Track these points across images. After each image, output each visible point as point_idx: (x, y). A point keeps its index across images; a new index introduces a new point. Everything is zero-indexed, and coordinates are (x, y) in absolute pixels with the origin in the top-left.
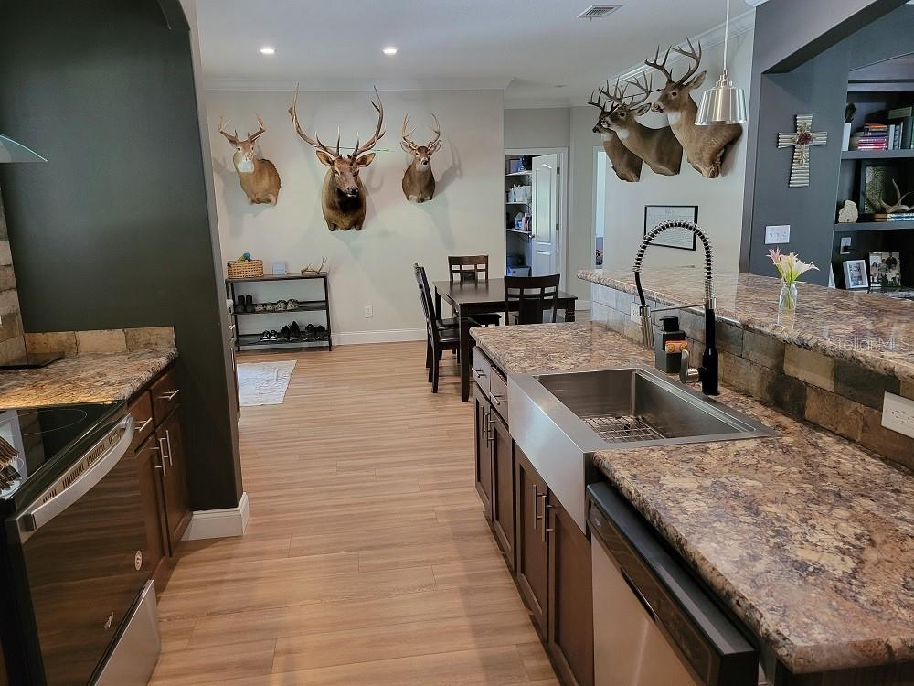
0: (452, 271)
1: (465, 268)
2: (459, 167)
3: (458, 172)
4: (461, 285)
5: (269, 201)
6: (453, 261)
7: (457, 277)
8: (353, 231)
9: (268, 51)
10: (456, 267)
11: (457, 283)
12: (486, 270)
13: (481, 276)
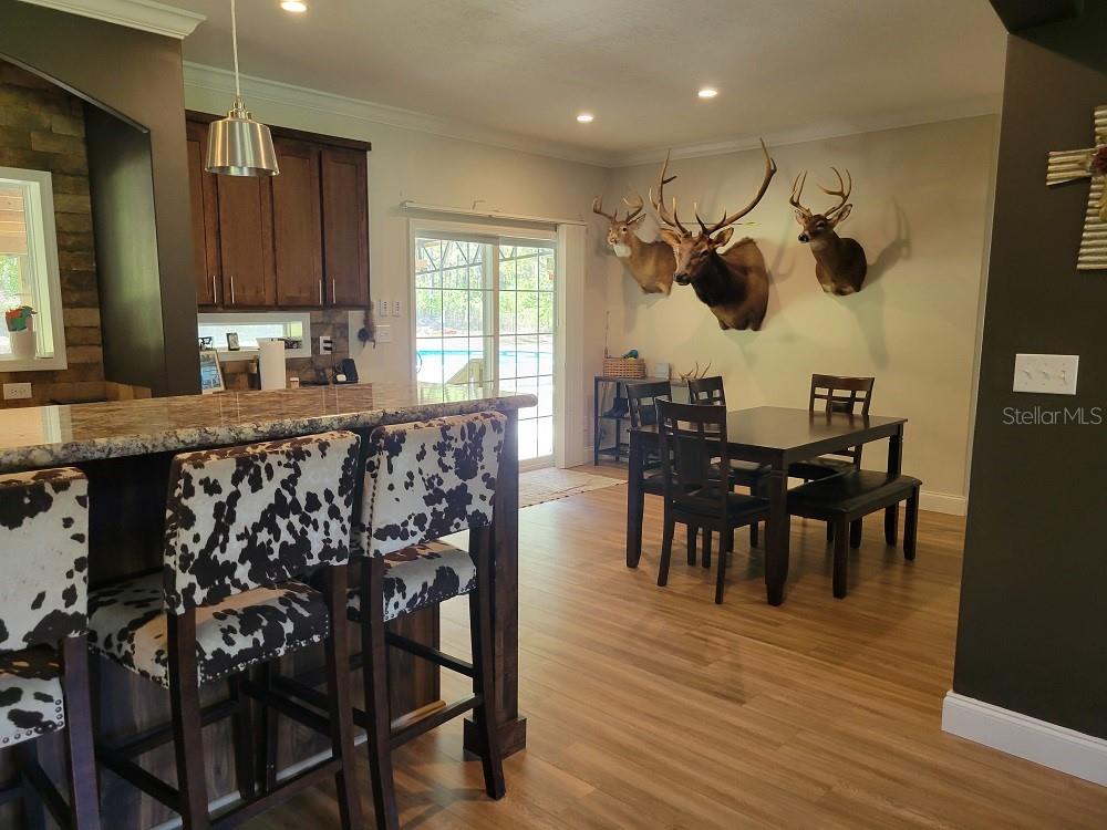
0: (814, 396)
1: (837, 393)
2: (907, 243)
3: (904, 250)
4: (829, 420)
5: (660, 291)
6: (819, 381)
7: (821, 405)
8: (749, 331)
9: (585, 118)
10: (819, 391)
11: (820, 415)
12: (867, 402)
13: (858, 408)
